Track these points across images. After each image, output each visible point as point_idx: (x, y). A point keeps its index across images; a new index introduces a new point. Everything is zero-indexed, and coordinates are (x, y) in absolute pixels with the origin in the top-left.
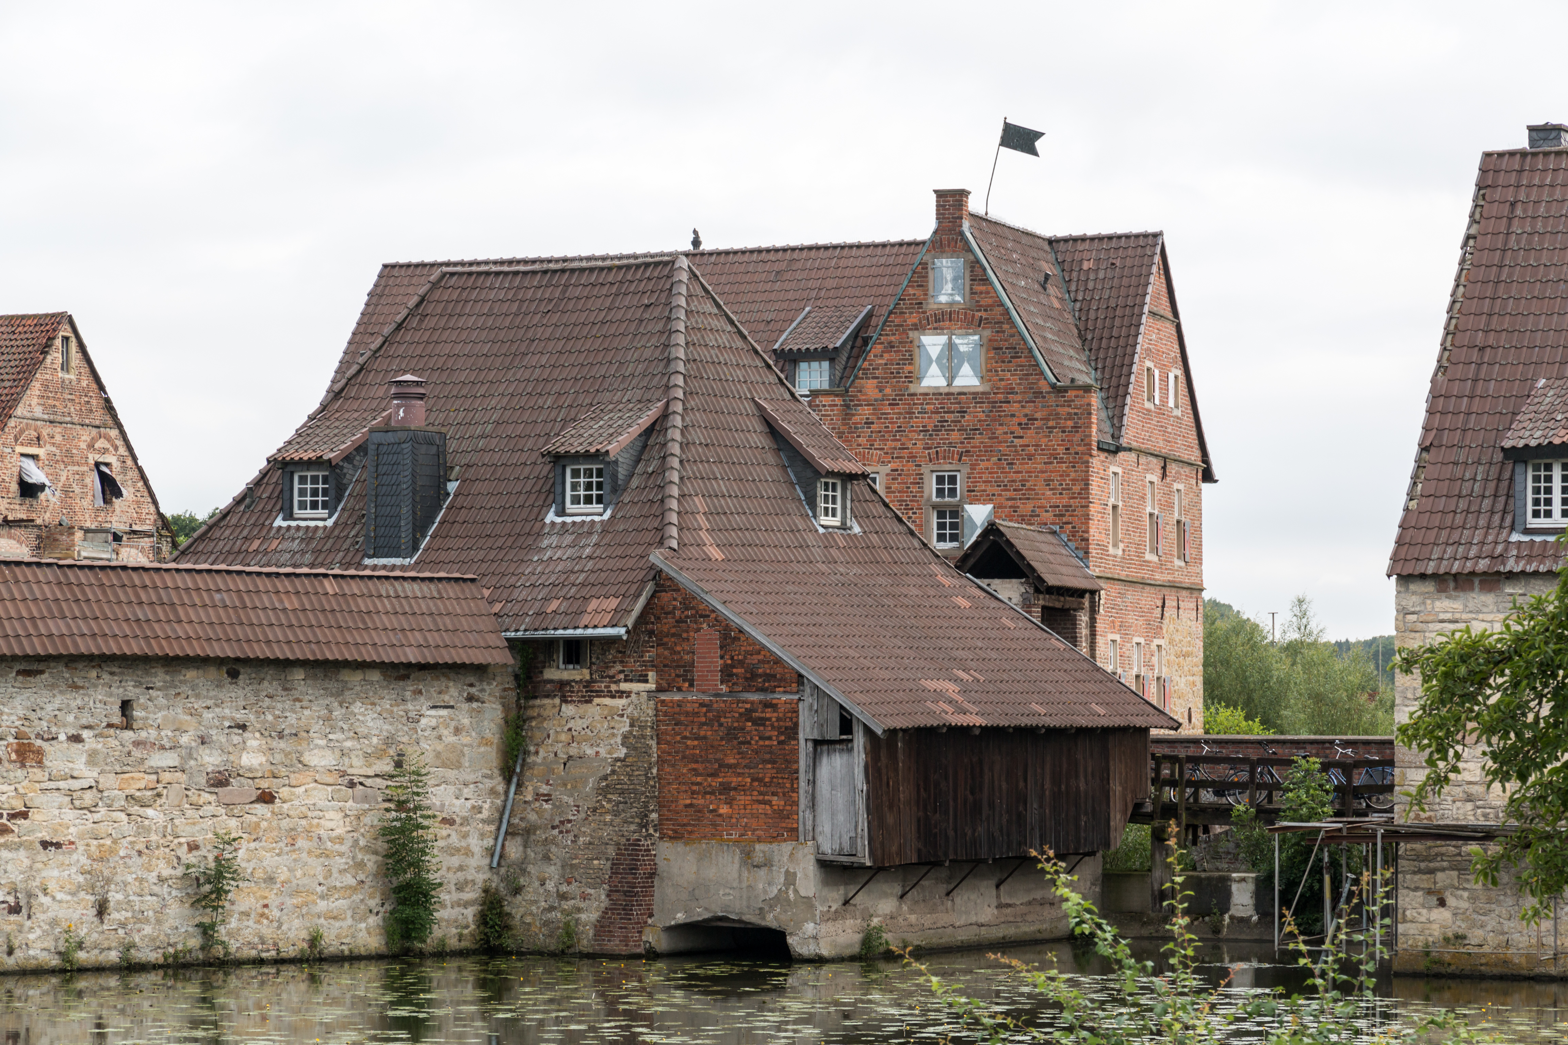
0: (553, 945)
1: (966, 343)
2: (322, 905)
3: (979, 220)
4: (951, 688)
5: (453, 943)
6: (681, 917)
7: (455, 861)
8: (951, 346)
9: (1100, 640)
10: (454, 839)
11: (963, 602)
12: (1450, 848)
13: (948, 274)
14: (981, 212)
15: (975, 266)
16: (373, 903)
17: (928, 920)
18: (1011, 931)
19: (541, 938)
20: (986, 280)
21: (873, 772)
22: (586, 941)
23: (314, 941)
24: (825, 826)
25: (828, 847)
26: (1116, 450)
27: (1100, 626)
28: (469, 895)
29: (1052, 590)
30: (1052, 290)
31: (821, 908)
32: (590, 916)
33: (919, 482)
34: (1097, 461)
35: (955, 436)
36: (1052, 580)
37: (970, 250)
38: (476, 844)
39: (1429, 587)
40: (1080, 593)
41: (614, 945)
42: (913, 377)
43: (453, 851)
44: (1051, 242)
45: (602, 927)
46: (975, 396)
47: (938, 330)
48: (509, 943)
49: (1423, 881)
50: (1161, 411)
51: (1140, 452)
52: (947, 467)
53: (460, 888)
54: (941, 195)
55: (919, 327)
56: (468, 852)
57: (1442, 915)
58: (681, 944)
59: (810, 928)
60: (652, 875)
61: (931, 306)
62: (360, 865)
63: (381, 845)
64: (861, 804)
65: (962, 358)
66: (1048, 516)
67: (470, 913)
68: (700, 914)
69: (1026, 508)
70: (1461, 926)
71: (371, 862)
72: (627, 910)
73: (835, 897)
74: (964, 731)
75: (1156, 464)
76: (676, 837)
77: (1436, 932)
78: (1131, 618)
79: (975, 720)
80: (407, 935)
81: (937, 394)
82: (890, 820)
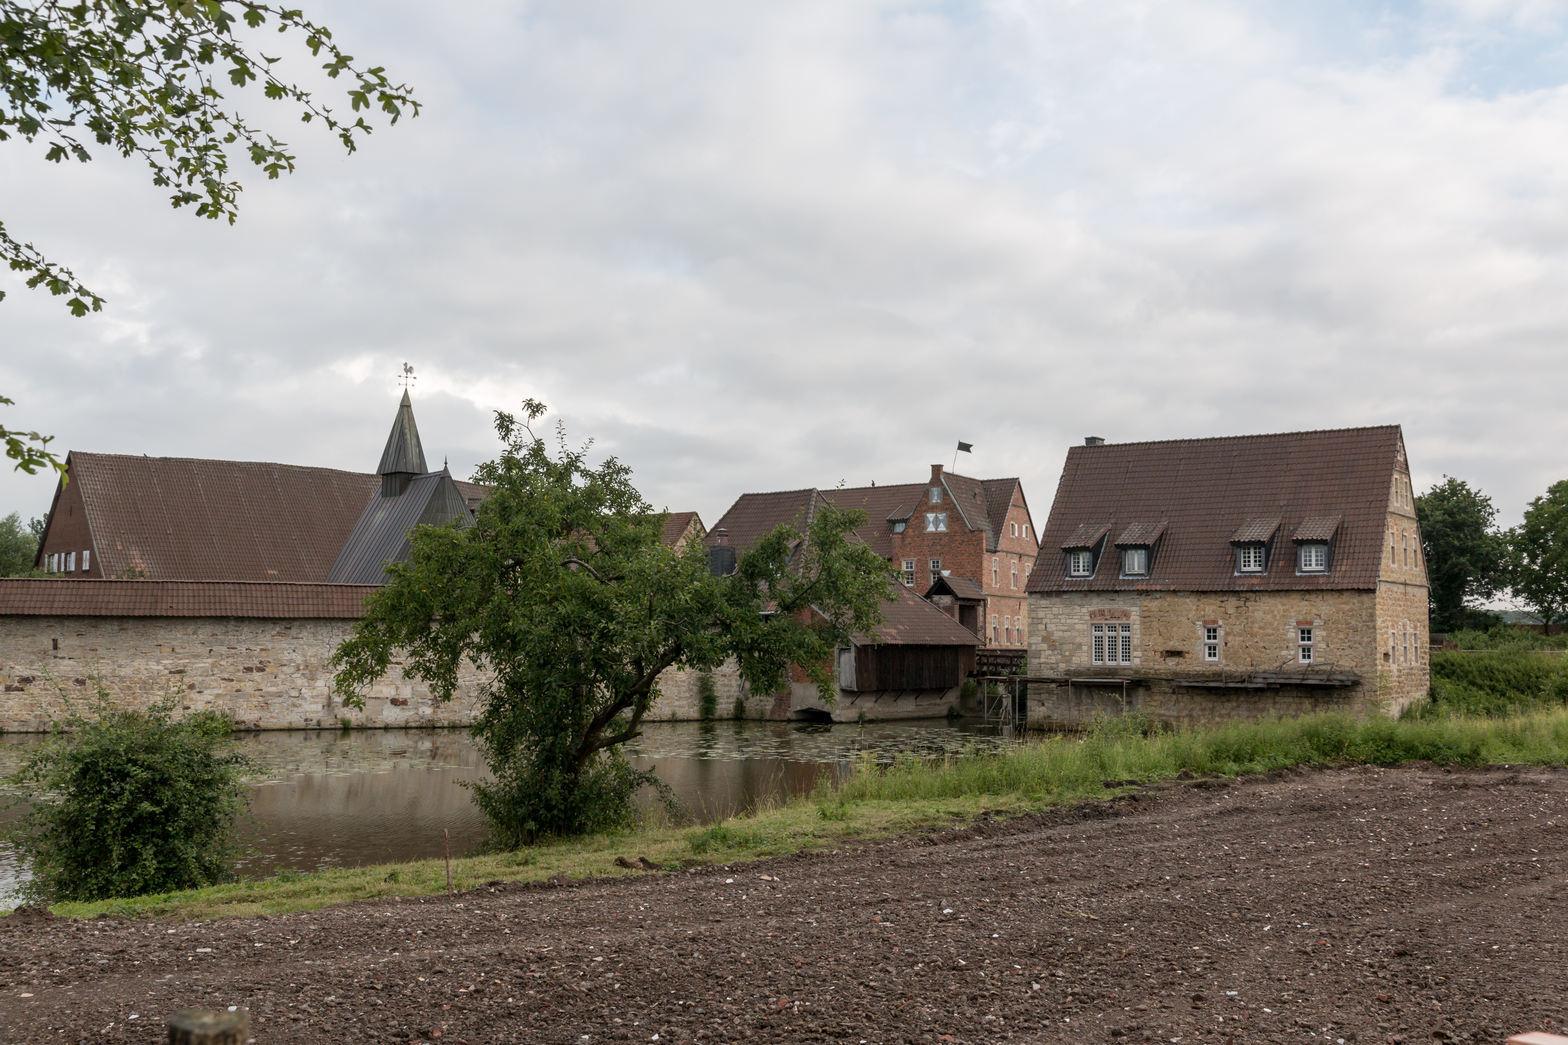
0: (758, 717)
1: (941, 516)
2: (677, 703)
3: (947, 475)
4: (893, 631)
5: (725, 716)
6: (799, 708)
7: (726, 689)
8: (936, 517)
9: (988, 617)
10: (726, 682)
11: (911, 603)
12: (1045, 686)
13: (936, 493)
14: (950, 471)
15: (944, 490)
16: (696, 702)
17: (886, 710)
18: (921, 714)
19: (755, 715)
20: (948, 495)
21: (858, 659)
22: (768, 716)
23: (674, 715)
24: (843, 678)
25: (844, 685)
26: (995, 552)
27: (988, 611)
28: (731, 700)
29: (964, 599)
30: (978, 498)
31: (841, 705)
32: (769, 707)
33: (927, 563)
34: (986, 556)
35: (938, 548)
36: (960, 595)
37: (942, 484)
38: (734, 683)
39: (1038, 596)
40: (979, 600)
41: (776, 717)
42: (925, 528)
43: (725, 685)
44: (982, 482)
45: (773, 711)
46: (945, 534)
47: (932, 512)
48: (744, 716)
49: (1037, 697)
50: (1020, 537)
51: (1007, 552)
52: (936, 558)
53: (728, 697)
54: (933, 466)
55: (927, 511)
56: (731, 686)
57: (1043, 709)
58: (801, 717)
59: (838, 712)
60: (790, 694)
61: (930, 504)
62: (691, 690)
63: (699, 684)
64: (853, 670)
65: (940, 521)
66: (969, 574)
67: (732, 706)
68: (805, 707)
69: (961, 571)
70: (1049, 713)
71: (695, 689)
72: (780, 705)
73: (848, 701)
74: (896, 646)
75: (1017, 557)
76: (798, 681)
77: (1042, 715)
78: (1004, 609)
79: (900, 642)
80: (707, 713)
81: (932, 533)
82: (865, 675)
